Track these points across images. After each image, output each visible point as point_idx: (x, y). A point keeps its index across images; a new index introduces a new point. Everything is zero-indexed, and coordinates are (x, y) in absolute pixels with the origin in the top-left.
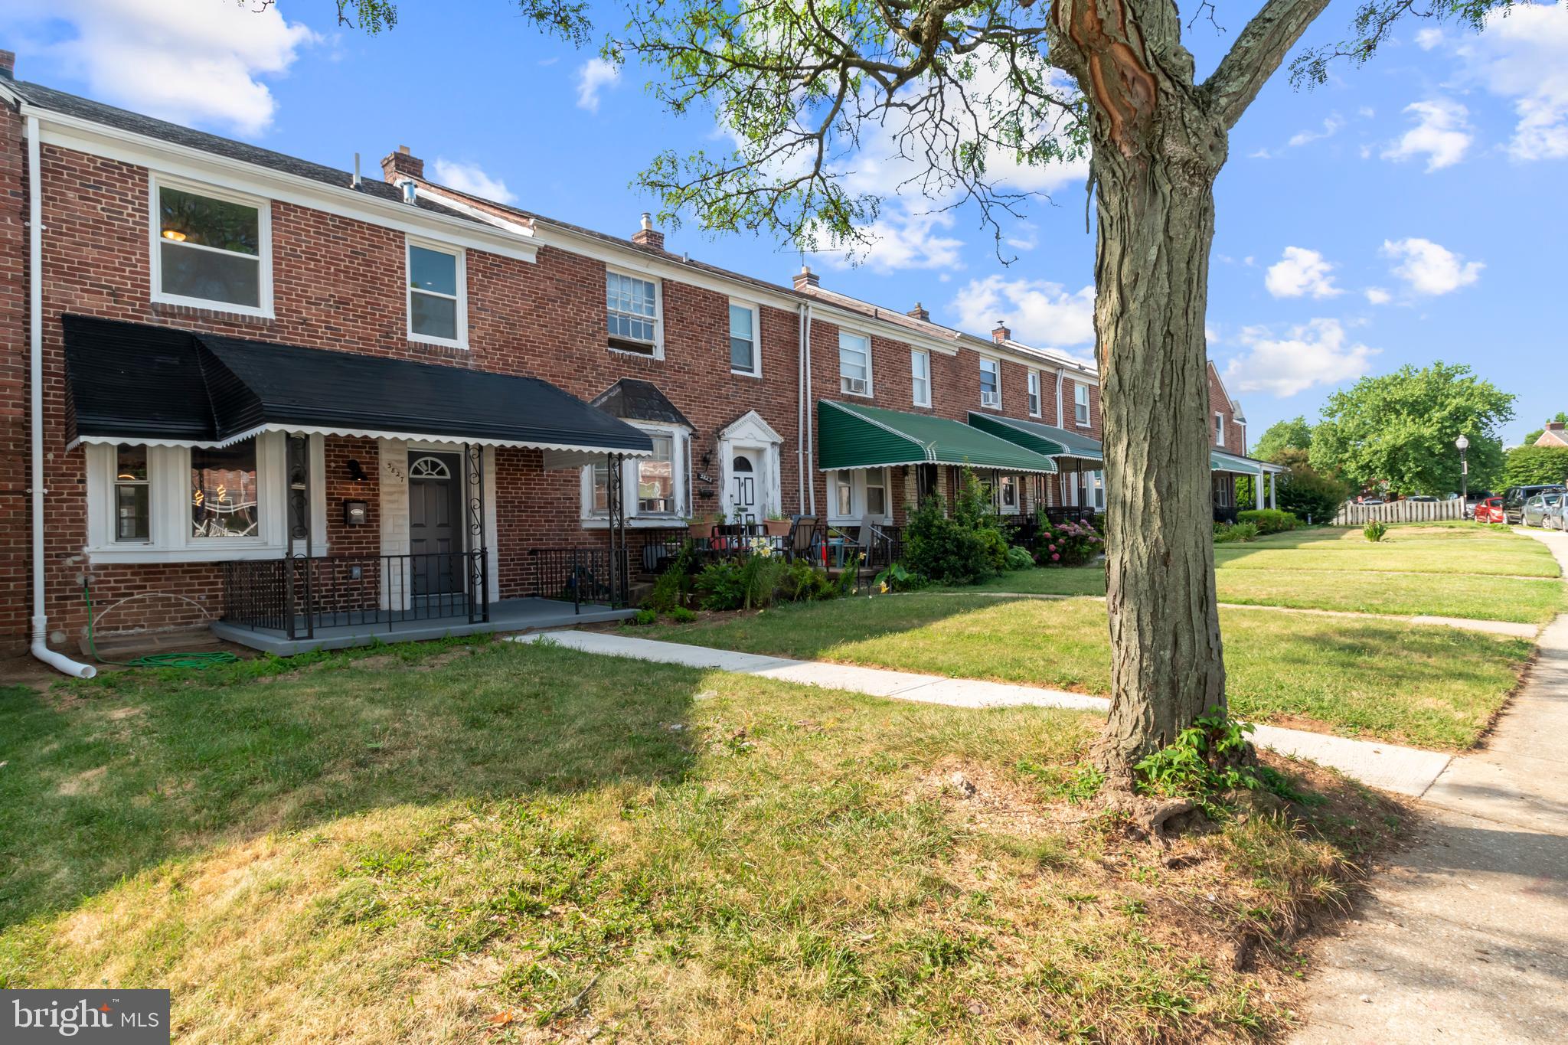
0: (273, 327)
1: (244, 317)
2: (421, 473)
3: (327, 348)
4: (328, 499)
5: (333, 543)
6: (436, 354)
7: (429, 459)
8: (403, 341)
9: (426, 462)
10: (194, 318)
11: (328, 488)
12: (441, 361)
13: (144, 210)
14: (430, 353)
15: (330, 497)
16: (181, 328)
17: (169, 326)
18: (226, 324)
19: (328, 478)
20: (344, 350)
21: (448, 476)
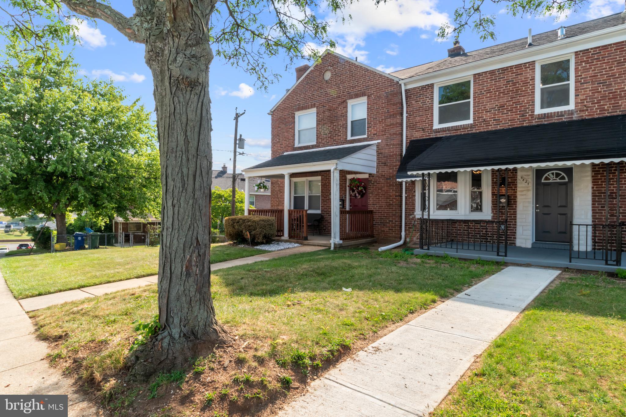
0: (471, 126)
1: (461, 125)
2: (549, 179)
3: (494, 129)
4: (492, 195)
5: (494, 214)
6: (551, 117)
7: (555, 172)
8: (532, 116)
9: (553, 174)
10: (445, 131)
11: (492, 190)
12: (555, 120)
13: (432, 99)
14: (548, 117)
15: (493, 194)
16: (441, 136)
17: (438, 136)
18: (455, 130)
19: (492, 185)
20: (502, 128)
21: (567, 180)
